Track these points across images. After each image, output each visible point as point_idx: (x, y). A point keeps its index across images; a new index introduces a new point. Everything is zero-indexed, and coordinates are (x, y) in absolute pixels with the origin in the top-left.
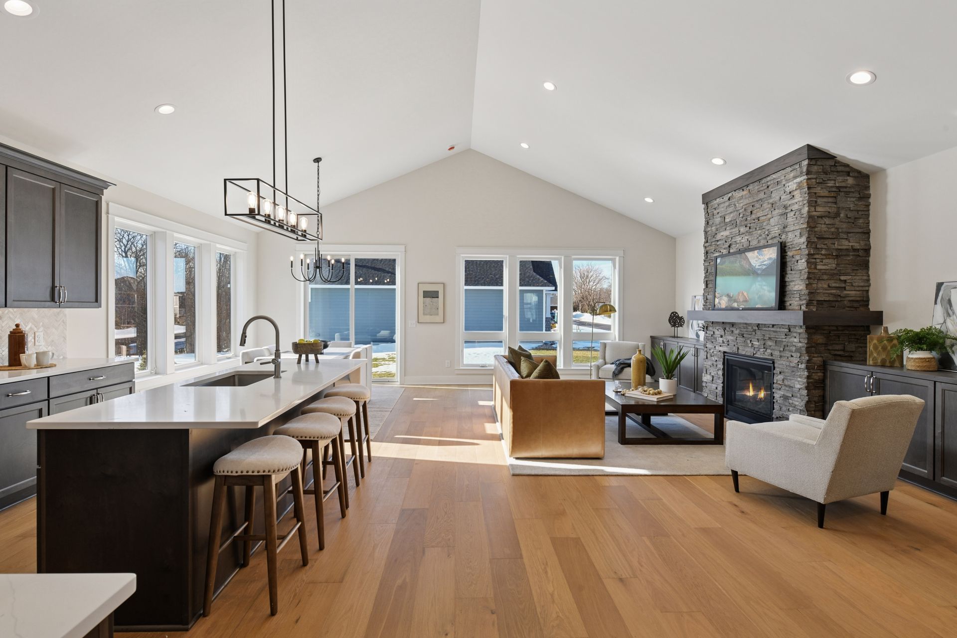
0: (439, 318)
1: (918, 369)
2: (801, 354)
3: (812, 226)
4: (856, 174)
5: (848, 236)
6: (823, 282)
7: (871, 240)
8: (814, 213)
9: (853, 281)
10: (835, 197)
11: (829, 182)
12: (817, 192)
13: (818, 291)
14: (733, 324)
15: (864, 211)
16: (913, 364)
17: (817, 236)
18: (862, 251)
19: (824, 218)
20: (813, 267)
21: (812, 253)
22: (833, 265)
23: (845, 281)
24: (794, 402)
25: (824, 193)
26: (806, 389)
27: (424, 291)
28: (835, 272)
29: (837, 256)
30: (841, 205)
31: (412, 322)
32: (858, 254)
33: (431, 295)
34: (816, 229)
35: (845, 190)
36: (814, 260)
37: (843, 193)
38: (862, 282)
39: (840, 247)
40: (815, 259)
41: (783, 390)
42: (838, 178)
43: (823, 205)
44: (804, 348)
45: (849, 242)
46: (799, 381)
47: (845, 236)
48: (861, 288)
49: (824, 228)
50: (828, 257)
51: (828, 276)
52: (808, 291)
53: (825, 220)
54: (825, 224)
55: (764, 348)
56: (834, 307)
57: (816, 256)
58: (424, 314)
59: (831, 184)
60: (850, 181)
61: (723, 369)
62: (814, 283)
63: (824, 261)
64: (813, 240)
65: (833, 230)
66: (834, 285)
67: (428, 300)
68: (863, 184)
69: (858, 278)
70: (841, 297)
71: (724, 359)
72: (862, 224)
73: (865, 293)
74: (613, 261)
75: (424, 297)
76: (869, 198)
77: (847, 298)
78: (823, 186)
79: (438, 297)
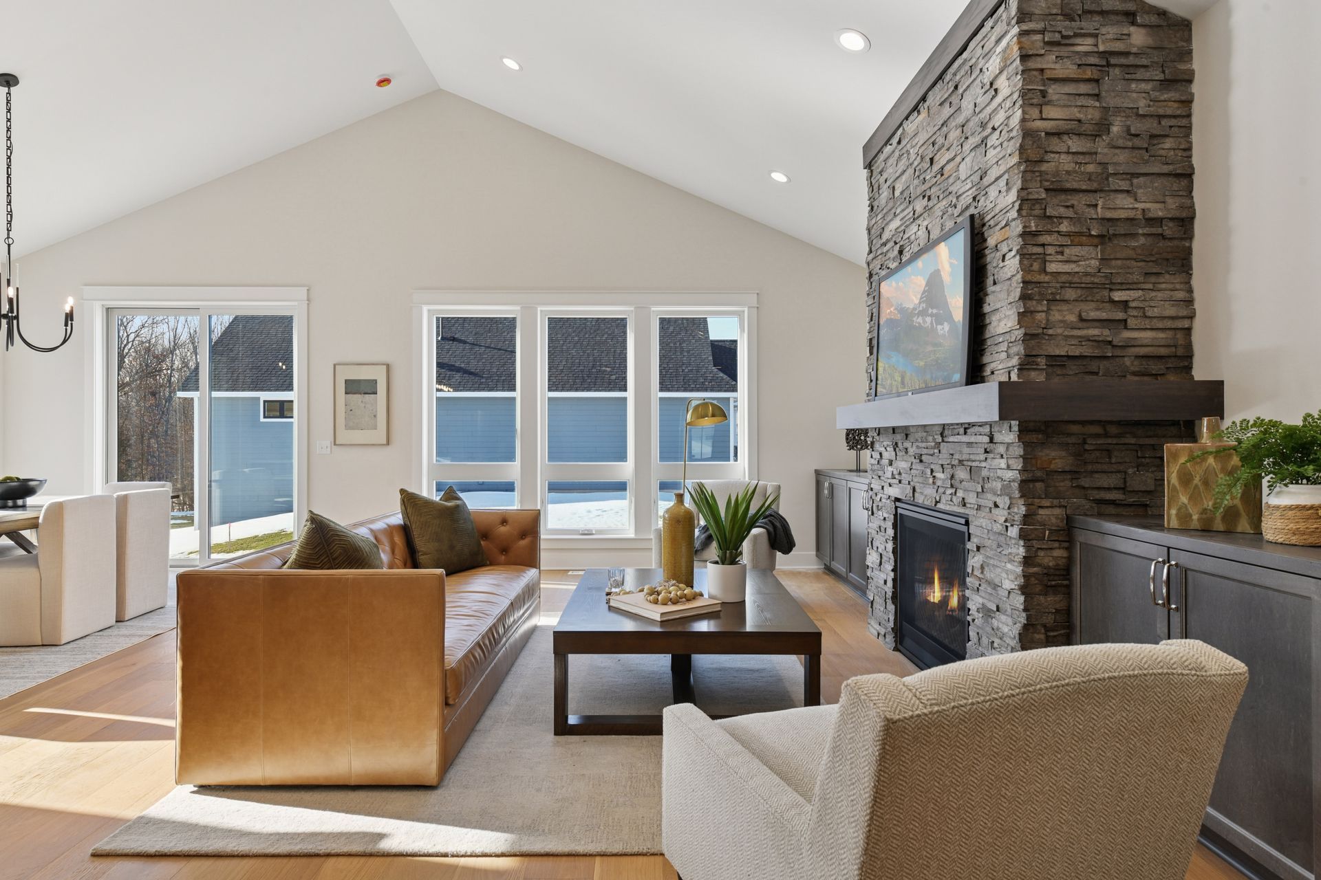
0: (379, 435)
2: (1010, 498)
3: (1034, 157)
4: (1153, 19)
5: (1132, 185)
6: (1065, 307)
7: (1195, 193)
8: (1039, 124)
9: (1147, 304)
10: (1097, 81)
11: (1079, 41)
12: (1044, 66)
13: (1050, 332)
14: (906, 432)
15: (1175, 117)
16: (1279, 524)
17: (1047, 184)
18: (1171, 224)
19: (1065, 137)
20: (1036, 266)
21: (1034, 229)
22: (1093, 262)
23: (1125, 304)
24: (1001, 626)
25: (1067, 69)
26: (1023, 593)
27: (346, 381)
28: (1096, 280)
29: (1102, 238)
30: (1111, 101)
31: (323, 443)
32: (1159, 231)
33: (361, 388)
34: (1044, 167)
35: (1123, 61)
36: (1039, 250)
37: (1117, 71)
38: (1173, 306)
39: (1109, 215)
40: (1043, 245)
41: (983, 594)
42: (1103, 30)
43: (1062, 103)
44: (1016, 484)
45: (1136, 200)
46: (1007, 572)
47: (1124, 185)
48: (1169, 324)
49: (1066, 163)
50: (1077, 240)
51: (1079, 291)
52: (1022, 331)
53: (1070, 143)
54: (1068, 153)
55: (952, 486)
56: (1097, 374)
57: (1046, 239)
58: (347, 427)
59: (1085, 45)
60: (1138, 38)
61: (895, 538)
62: (1040, 308)
63: (1067, 251)
64: (1036, 196)
65: (1091, 168)
66: (1093, 315)
67: (356, 397)
68: (1173, 46)
69: (1160, 295)
70: (1114, 346)
71: (896, 515)
72: (1172, 153)
73: (1180, 335)
74: (739, 314)
75: (346, 393)
76: (1190, 81)
77: (1133, 350)
78: (1064, 51)
79: (375, 393)
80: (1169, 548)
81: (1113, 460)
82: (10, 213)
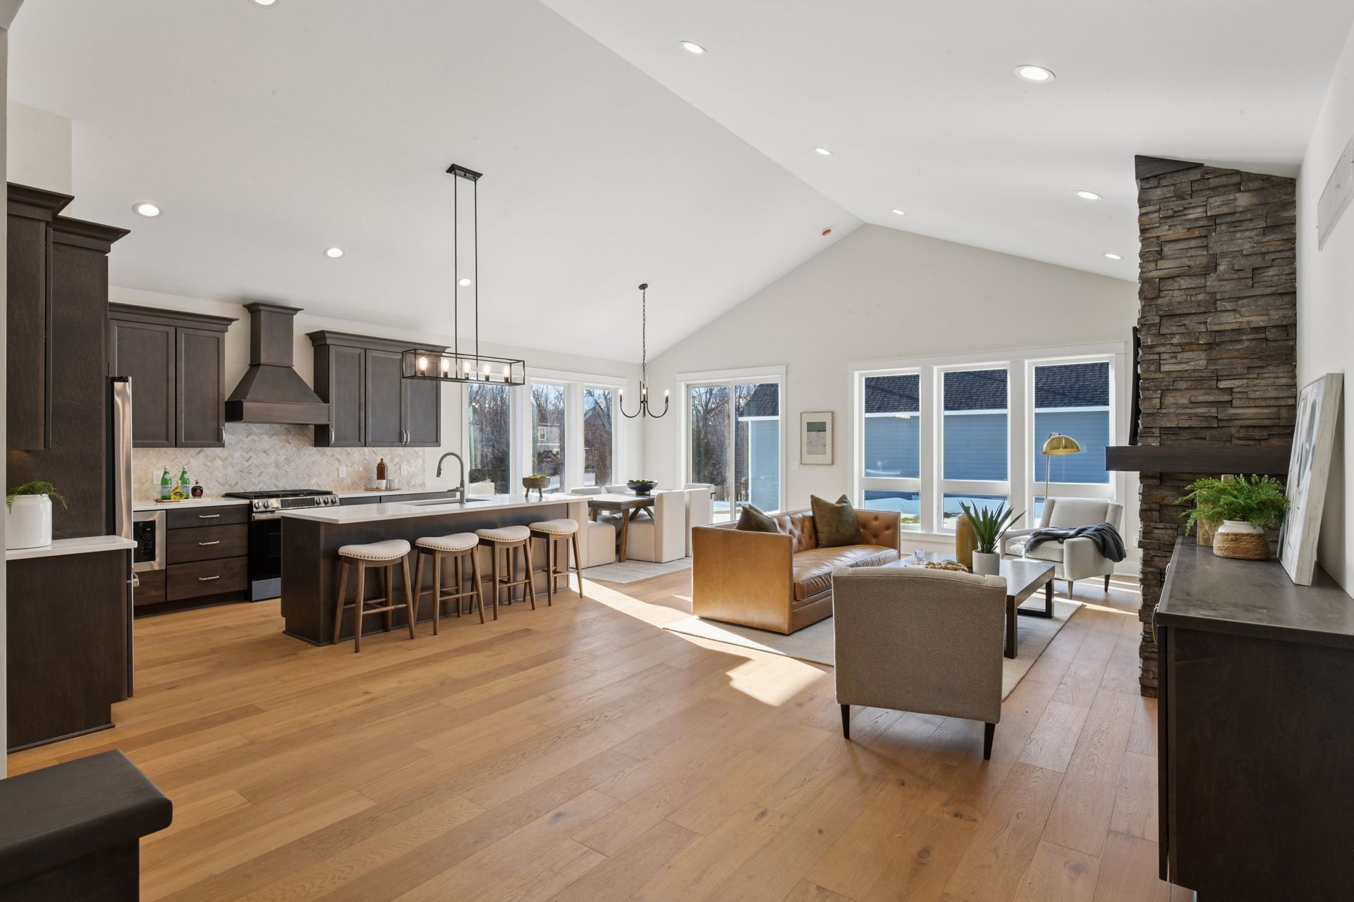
0: (828, 458)
3: (1149, 296)
4: (1257, 184)
5: (1237, 305)
6: (1178, 394)
8: (1154, 274)
9: (1250, 389)
10: (1206, 236)
11: (1190, 211)
12: (1159, 234)
13: (1164, 411)
15: (1279, 252)
17: (1161, 313)
18: (1274, 330)
19: (1178, 279)
20: (1153, 368)
21: (1150, 344)
22: (1201, 362)
23: (1230, 390)
25: (1180, 232)
27: (808, 423)
28: (1203, 375)
29: (1210, 346)
30: (1217, 249)
31: (795, 463)
32: (1263, 336)
33: (816, 427)
34: (1160, 301)
35: (1229, 219)
36: (1156, 357)
37: (1223, 227)
38: (1275, 389)
39: (1216, 328)
40: (1159, 353)
42: (1211, 200)
43: (1174, 256)
44: (1139, 512)
45: (1241, 315)
47: (1228, 306)
48: (1272, 402)
49: (1178, 296)
50: (1187, 348)
51: (1190, 383)
52: (1142, 411)
53: (1182, 282)
54: (1181, 289)
56: (1205, 439)
57: (1162, 349)
58: (809, 453)
59: (1195, 214)
60: (1243, 200)
62: (1155, 396)
63: (1180, 356)
64: (1152, 322)
65: (1201, 297)
66: (1201, 398)
67: (814, 434)
68: (1277, 200)
69: (1263, 382)
70: (1219, 420)
72: (1276, 278)
75: (808, 431)
77: (1237, 422)
78: (1177, 221)
79: (825, 431)
82: (644, 351)
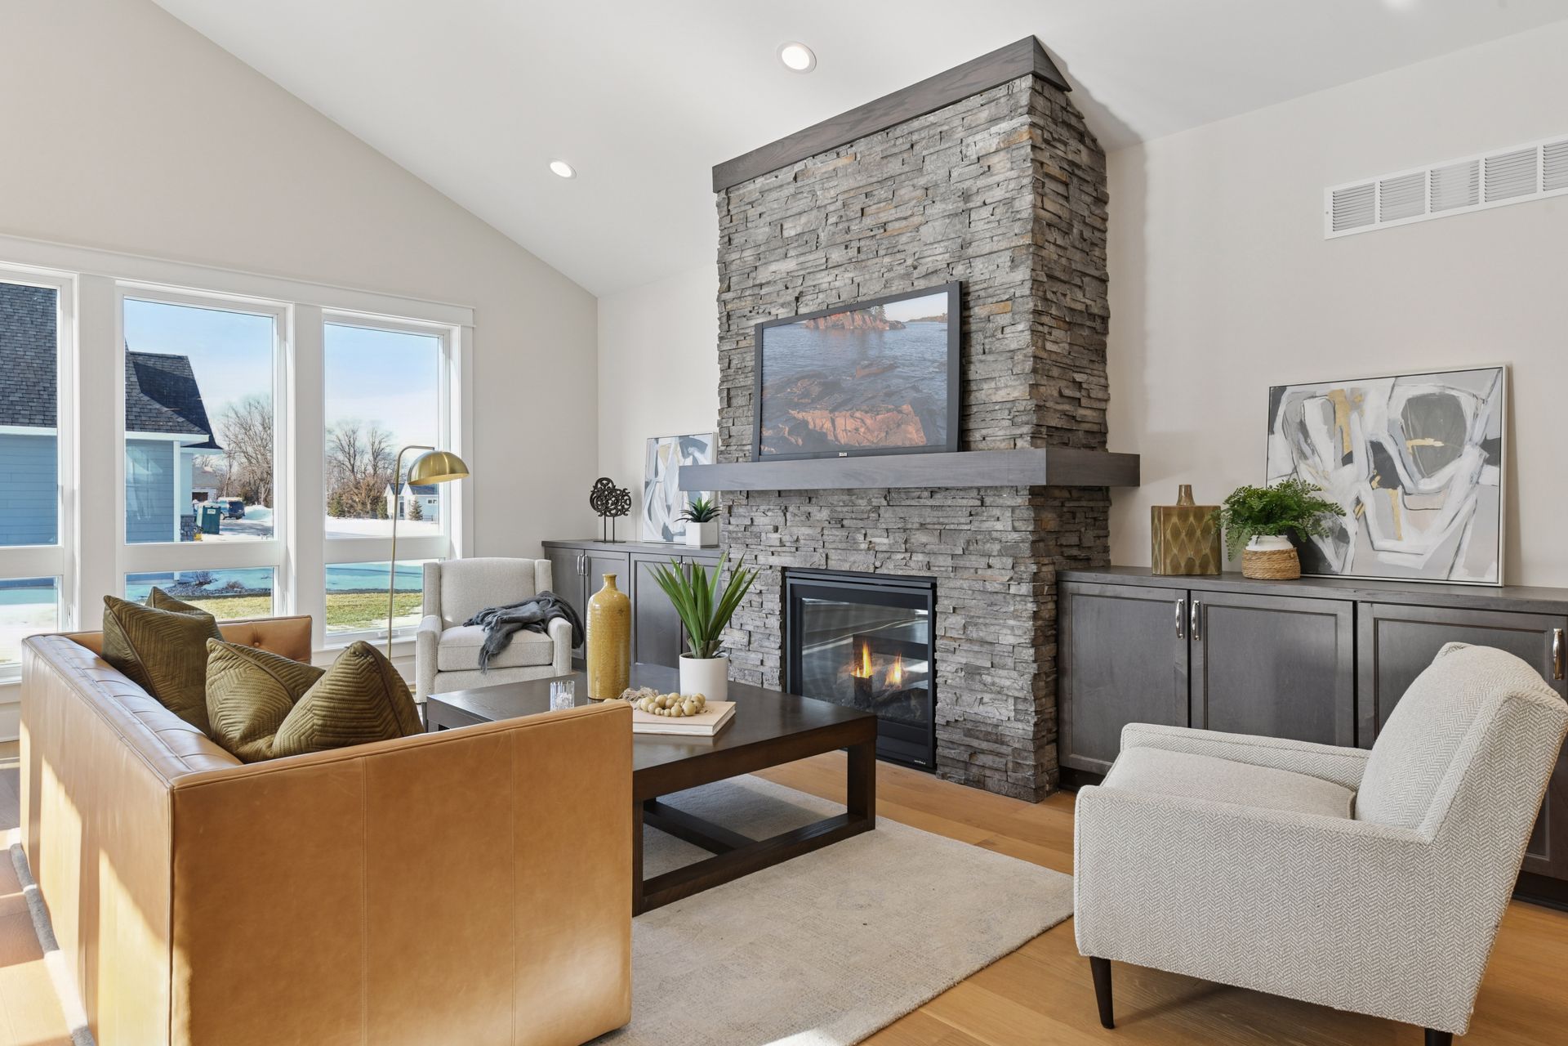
1: (1278, 576)
2: (1015, 558)
3: (1038, 242)
4: (1090, 144)
5: (1082, 281)
6: (1053, 383)
7: (1109, 298)
8: (1041, 212)
9: (1089, 386)
10: (1068, 185)
11: (1059, 145)
12: (1043, 160)
13: (1047, 405)
14: (809, 496)
15: (1100, 230)
16: (1267, 565)
17: (1045, 268)
18: (1099, 321)
19: (1054, 230)
22: (1065, 345)
23: (1080, 386)
24: (997, 680)
25: (1055, 167)
26: (1033, 646)
28: (1068, 362)
29: (1070, 325)
30: (1074, 206)
32: (1094, 325)
34: (1043, 252)
35: (1078, 172)
36: (1040, 328)
37: (1076, 180)
38: (1100, 390)
39: (1072, 305)
40: (1042, 324)
41: (964, 654)
42: (1070, 141)
43: (1052, 198)
44: (1027, 545)
45: (1084, 296)
46: (1012, 628)
47: (1079, 281)
48: (1098, 405)
49: (1053, 252)
50: (1059, 324)
51: (1060, 370)
52: (1034, 402)
53: (1055, 235)
54: (1055, 244)
55: (906, 551)
56: (1067, 445)
57: (1044, 319)
59: (1062, 151)
60: (1084, 156)
61: (783, 612)
62: (1041, 382)
63: (1054, 333)
64: (1040, 279)
65: (1064, 261)
66: (1066, 392)
68: (1099, 170)
69: (1094, 379)
70: (1075, 421)
71: (783, 587)
72: (1098, 260)
73: (1102, 415)
74: (445, 336)
76: (1106, 203)
77: (1083, 425)
78: (1052, 151)
80: (1189, 591)
81: (1077, 521)
